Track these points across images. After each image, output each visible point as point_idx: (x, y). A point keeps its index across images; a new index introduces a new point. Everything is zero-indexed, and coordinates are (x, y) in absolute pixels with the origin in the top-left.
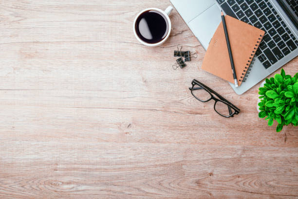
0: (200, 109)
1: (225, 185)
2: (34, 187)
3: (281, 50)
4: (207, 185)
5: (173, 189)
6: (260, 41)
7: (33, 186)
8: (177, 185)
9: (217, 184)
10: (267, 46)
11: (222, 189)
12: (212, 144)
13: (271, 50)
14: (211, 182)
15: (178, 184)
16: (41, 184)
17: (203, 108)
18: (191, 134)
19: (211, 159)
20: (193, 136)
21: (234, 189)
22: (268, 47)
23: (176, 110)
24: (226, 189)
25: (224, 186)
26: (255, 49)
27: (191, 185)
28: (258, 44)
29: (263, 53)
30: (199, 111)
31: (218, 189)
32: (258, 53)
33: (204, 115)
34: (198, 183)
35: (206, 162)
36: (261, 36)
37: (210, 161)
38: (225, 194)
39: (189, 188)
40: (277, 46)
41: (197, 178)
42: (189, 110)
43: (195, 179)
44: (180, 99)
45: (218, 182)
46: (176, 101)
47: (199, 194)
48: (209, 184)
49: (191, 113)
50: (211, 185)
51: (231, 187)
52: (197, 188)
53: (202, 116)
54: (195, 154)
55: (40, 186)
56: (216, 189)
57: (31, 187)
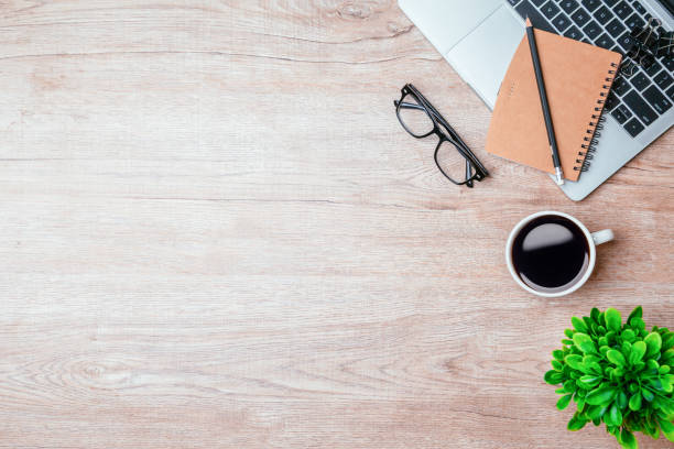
0: (451, 198)
1: (514, 371)
2: (54, 378)
3: (663, 92)
4: (471, 370)
5: (392, 380)
6: (612, 76)
7: (51, 377)
8: (402, 373)
9: (496, 368)
10: (629, 87)
11: (504, 381)
12: (479, 276)
13: (640, 94)
14: (480, 364)
15: (405, 370)
16: (65, 371)
17: (459, 195)
18: (431, 255)
19: (479, 311)
20: (438, 259)
21: (535, 381)
22: (633, 88)
23: (399, 202)
24: (516, 380)
25: (510, 373)
26: (602, 94)
27: (435, 370)
28: (609, 84)
29: (623, 103)
30: (450, 203)
31: (496, 381)
32: (610, 103)
33: (463, 212)
34: (450, 365)
35: (468, 318)
36: (613, 65)
37: (477, 315)
38: (513, 392)
39: (431, 379)
40: (653, 83)
41: (450, 356)
42: (429, 200)
43: (443, 356)
44: (406, 176)
45: (497, 365)
46: (398, 181)
47: (453, 392)
48: (475, 368)
49: (432, 206)
50: (481, 370)
51: (528, 377)
52: (448, 379)
53: (457, 212)
54: (441, 298)
55: (65, 377)
56: (493, 381)
57: (47, 378)
